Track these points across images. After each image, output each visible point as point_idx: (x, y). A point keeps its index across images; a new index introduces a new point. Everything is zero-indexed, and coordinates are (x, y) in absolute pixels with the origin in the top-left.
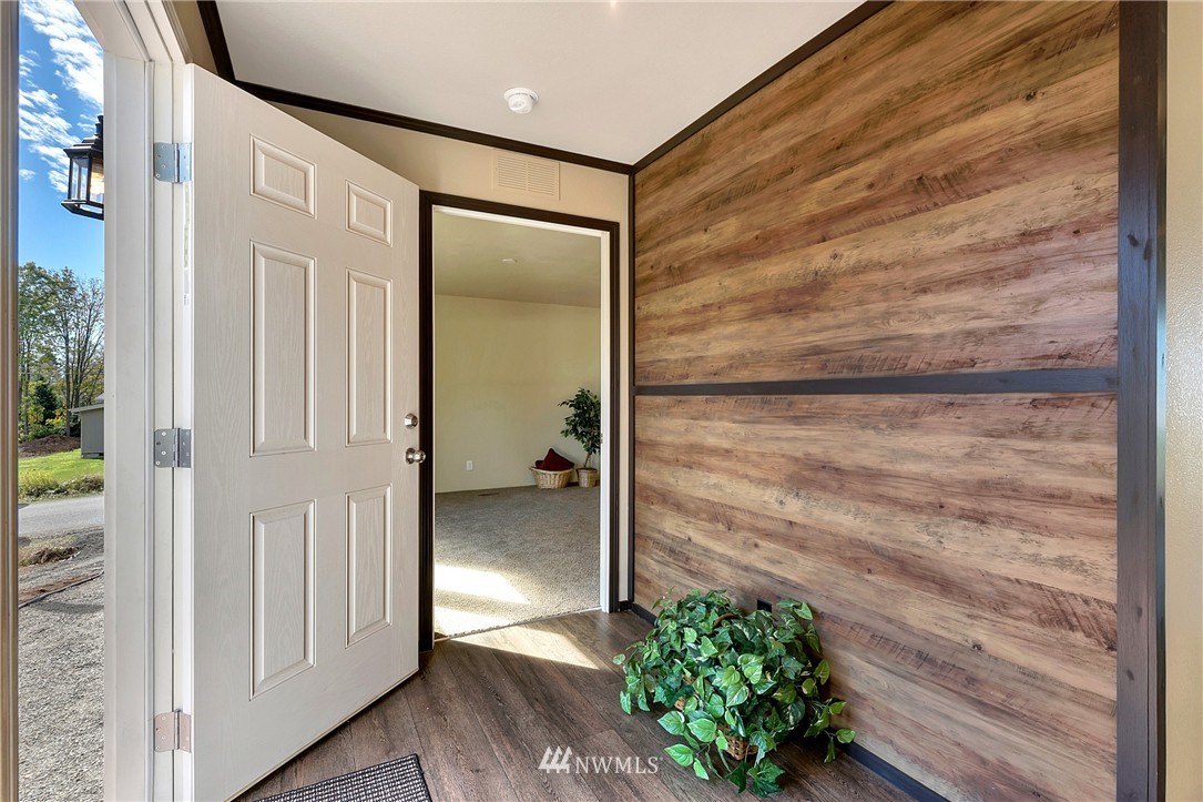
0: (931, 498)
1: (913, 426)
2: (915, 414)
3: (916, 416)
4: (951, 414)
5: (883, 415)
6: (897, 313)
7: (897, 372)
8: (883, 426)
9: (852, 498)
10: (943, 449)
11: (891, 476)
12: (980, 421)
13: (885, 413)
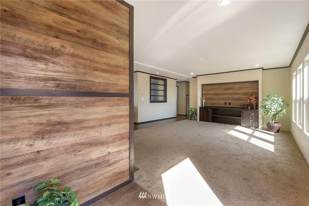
0: (98, 123)
1: (93, 106)
2: (94, 102)
3: (94, 103)
4: (103, 102)
5: (84, 103)
6: (88, 74)
7: (88, 91)
8: (84, 106)
9: (72, 131)
10: (101, 111)
11: (86, 120)
12: (109, 103)
13: (85, 102)
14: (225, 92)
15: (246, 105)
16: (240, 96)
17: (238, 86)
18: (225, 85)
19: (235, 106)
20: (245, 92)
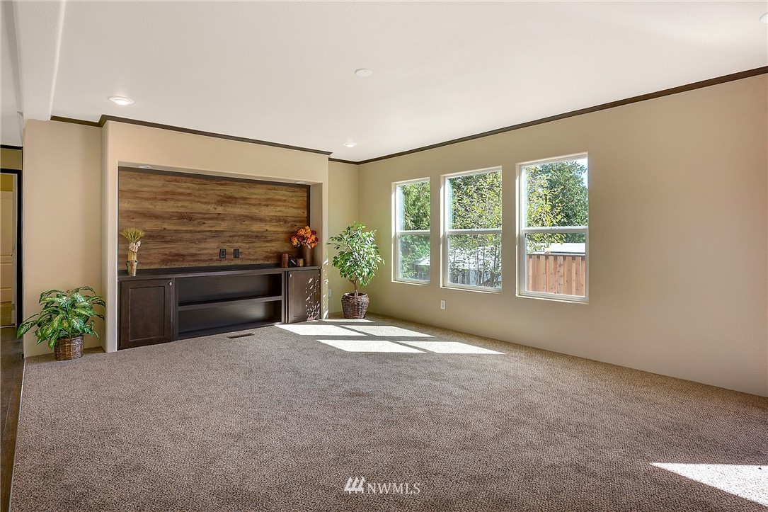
14: (220, 209)
15: (287, 255)
16: (267, 228)
17: (259, 192)
18: (221, 184)
19: (251, 260)
20: (279, 214)
